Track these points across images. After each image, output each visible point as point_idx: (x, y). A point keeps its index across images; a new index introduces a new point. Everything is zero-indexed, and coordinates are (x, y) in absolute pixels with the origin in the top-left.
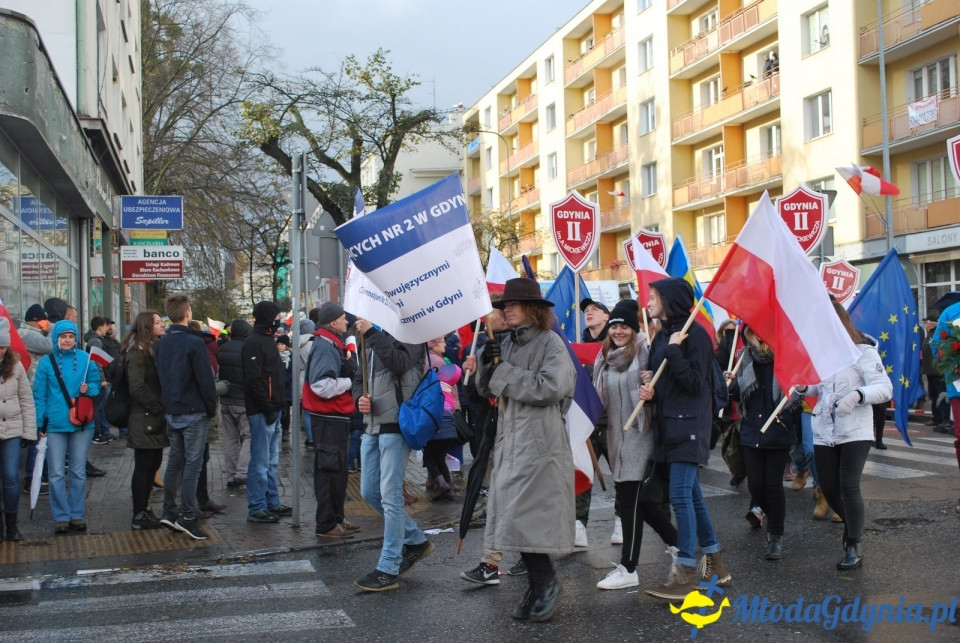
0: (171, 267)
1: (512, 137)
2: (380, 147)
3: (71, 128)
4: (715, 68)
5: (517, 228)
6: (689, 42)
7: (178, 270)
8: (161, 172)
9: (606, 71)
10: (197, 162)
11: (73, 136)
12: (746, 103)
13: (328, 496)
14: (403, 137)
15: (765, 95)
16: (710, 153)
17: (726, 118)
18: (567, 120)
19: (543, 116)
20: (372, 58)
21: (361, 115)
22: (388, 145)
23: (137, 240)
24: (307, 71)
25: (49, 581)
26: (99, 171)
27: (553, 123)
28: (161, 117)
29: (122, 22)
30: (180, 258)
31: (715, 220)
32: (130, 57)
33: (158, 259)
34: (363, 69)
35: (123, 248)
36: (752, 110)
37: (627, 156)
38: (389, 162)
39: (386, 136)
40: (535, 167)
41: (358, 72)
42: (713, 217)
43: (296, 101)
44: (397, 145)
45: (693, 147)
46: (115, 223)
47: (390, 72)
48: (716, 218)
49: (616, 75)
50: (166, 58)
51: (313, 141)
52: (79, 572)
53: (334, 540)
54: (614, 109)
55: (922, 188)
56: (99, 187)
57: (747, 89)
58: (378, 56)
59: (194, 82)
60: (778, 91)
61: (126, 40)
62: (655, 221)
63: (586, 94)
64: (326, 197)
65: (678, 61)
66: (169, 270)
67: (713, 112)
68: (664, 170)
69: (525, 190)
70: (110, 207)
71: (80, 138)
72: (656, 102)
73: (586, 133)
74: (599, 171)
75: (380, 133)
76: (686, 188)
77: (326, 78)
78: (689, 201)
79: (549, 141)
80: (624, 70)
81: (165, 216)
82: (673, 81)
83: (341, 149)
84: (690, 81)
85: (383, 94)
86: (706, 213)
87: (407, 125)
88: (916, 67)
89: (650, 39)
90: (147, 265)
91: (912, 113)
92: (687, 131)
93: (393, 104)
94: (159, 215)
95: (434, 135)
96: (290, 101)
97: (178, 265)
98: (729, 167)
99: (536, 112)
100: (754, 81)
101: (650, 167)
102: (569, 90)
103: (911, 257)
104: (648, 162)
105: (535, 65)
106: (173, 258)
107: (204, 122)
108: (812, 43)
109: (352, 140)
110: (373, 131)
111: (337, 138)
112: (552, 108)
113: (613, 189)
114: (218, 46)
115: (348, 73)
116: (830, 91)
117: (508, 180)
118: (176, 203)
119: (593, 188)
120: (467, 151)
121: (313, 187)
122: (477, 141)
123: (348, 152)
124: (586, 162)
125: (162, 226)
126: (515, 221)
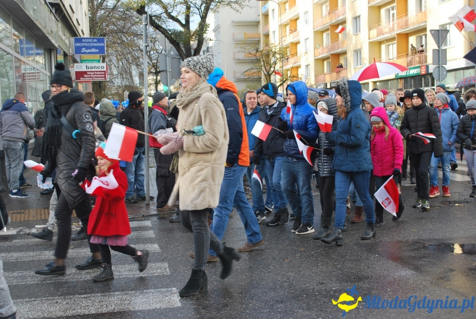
0: (100, 74)
1: (285, 3)
2: (199, 10)
3: (41, 3)
5: (288, 52)
7: (104, 76)
8: (99, 24)
11: (42, 6)
13: (163, 189)
14: (210, 4)
16: (389, 10)
22: (203, 9)
23: (85, 60)
25: (21, 231)
26: (60, 25)
30: (105, 69)
31: (391, 47)
33: (93, 70)
35: (75, 64)
37: (345, 12)
38: (204, 18)
39: (202, 4)
40: (297, 19)
42: (390, 44)
44: (207, 9)
45: (380, 7)
46: (71, 52)
48: (392, 45)
51: (165, 8)
52: (37, 226)
53: (164, 211)
56: (60, 33)
62: (359, 48)
64: (171, 37)
66: (99, 76)
68: (364, 20)
69: (292, 31)
70: (68, 44)
71: (47, 8)
74: (328, 21)
75: (199, 3)
76: (376, 29)
78: (377, 36)
81: (96, 47)
83: (179, 12)
86: (386, 43)
90: (88, 73)
94: (93, 47)
95: (227, 3)
97: (104, 73)
98: (398, 18)
101: (357, 18)
104: (354, 16)
106: (101, 70)
109: (185, 7)
111: (176, 6)
113: (337, 29)
117: (283, 26)
118: (102, 41)
119: (327, 30)
120: (262, 11)
121: (164, 32)
122: (267, 5)
123: (183, 13)
124: (324, 16)
125: (96, 53)
126: (286, 48)
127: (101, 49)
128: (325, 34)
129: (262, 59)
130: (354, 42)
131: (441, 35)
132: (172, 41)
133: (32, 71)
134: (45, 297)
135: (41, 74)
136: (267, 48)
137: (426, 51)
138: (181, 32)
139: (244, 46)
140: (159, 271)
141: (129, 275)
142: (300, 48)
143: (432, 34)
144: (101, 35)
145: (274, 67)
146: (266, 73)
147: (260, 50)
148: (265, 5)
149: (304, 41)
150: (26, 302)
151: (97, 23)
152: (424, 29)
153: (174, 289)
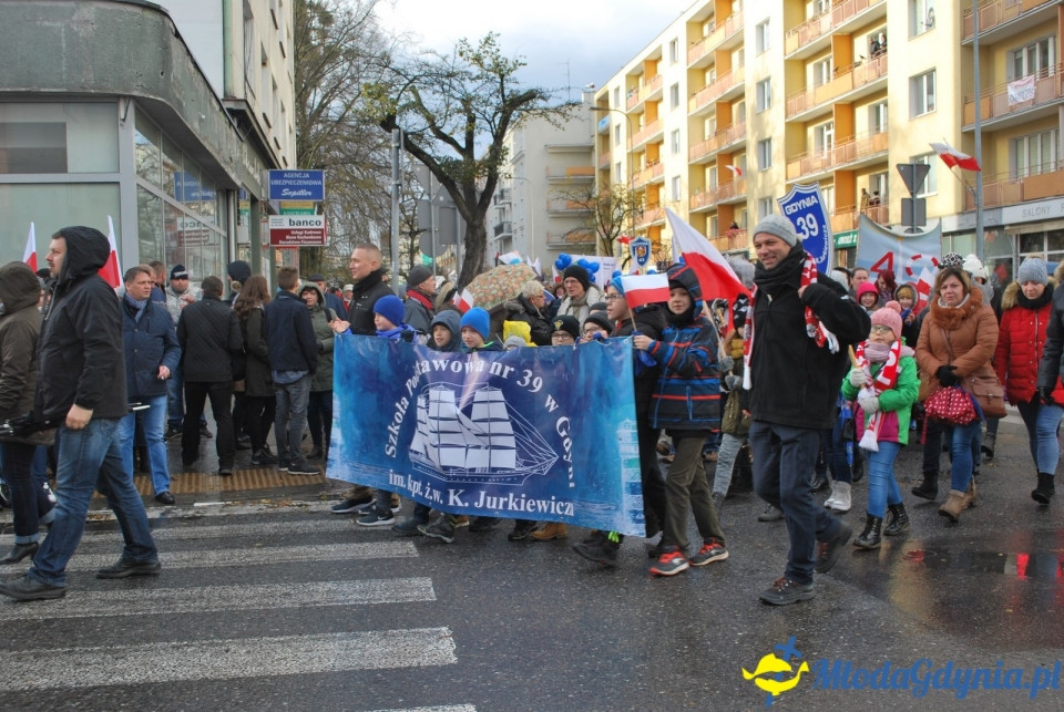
0: (313, 235)
1: (639, 115)
2: (490, 123)
3: (213, 108)
4: (827, 49)
5: (643, 200)
6: (804, 25)
7: (320, 237)
8: (314, 148)
9: (725, 53)
10: (348, 140)
11: (215, 115)
12: (856, 82)
14: (511, 113)
15: (873, 74)
16: (822, 129)
17: (838, 96)
18: (689, 99)
19: (667, 95)
20: (483, 41)
21: (473, 94)
22: (497, 122)
23: (287, 210)
24: (422, 53)
25: (168, 511)
26: (245, 147)
27: (676, 101)
28: (315, 98)
29: (272, 12)
30: (322, 226)
31: (825, 192)
32: (281, 44)
33: (302, 227)
34: (475, 52)
35: (271, 217)
36: (861, 88)
37: (745, 132)
38: (499, 137)
39: (495, 114)
40: (660, 142)
41: (470, 54)
42: (823, 190)
43: (411, 81)
44: (505, 122)
45: (806, 124)
46: (263, 195)
47: (499, 53)
49: (735, 56)
50: (320, 45)
51: (431, 119)
52: (196, 505)
54: (733, 87)
55: (1020, 163)
56: (246, 162)
57: (857, 69)
58: (489, 39)
59: (346, 65)
60: (885, 70)
61: (277, 28)
62: (768, 194)
63: (708, 74)
64: (441, 171)
65: (793, 41)
66: (311, 237)
67: (826, 91)
68: (777, 147)
69: (650, 164)
70: (259, 181)
71: (223, 117)
72: (771, 81)
73: (706, 112)
74: (716, 147)
75: (490, 111)
76: (799, 163)
77: (440, 59)
78: (801, 175)
79: (673, 120)
80: (742, 51)
81: (308, 188)
82: (788, 63)
83: (455, 125)
84: (804, 62)
85: (492, 74)
87: (515, 104)
88: (1016, 46)
89: (767, 22)
90: (293, 233)
91: (1011, 91)
92: (800, 109)
93: (502, 84)
94: (303, 187)
95: (540, 111)
96: (407, 82)
97: (320, 233)
99: (661, 91)
100: (864, 61)
101: (765, 143)
102: (690, 71)
103: (1007, 228)
104: (760, 139)
105: (660, 48)
106: (315, 227)
107: (353, 102)
108: (919, 24)
109: (466, 118)
110: (483, 109)
111: (450, 116)
112: (675, 88)
113: (731, 164)
114: (367, 34)
115: (461, 54)
116: (934, 70)
117: (634, 155)
118: (318, 176)
119: (713, 162)
120: (598, 128)
121: (428, 161)
122: (606, 119)
123: (462, 128)
124: (707, 138)
125: (308, 197)
126: (640, 193)
127: (317, 192)
128: (708, 170)
129: (597, 213)
130: (760, 184)
131: (915, 173)
132: (442, 178)
133: (196, 228)
134: (207, 639)
135: (211, 234)
136: (606, 192)
137: (887, 201)
138: (457, 161)
139: (567, 189)
140: (416, 593)
141: (362, 600)
142: (665, 194)
143: (901, 172)
144: (316, 167)
145: (619, 227)
146: (605, 237)
147: (594, 196)
148: (604, 115)
149: (671, 181)
150: (173, 647)
151: (310, 147)
152: (884, 164)
153: (444, 629)
